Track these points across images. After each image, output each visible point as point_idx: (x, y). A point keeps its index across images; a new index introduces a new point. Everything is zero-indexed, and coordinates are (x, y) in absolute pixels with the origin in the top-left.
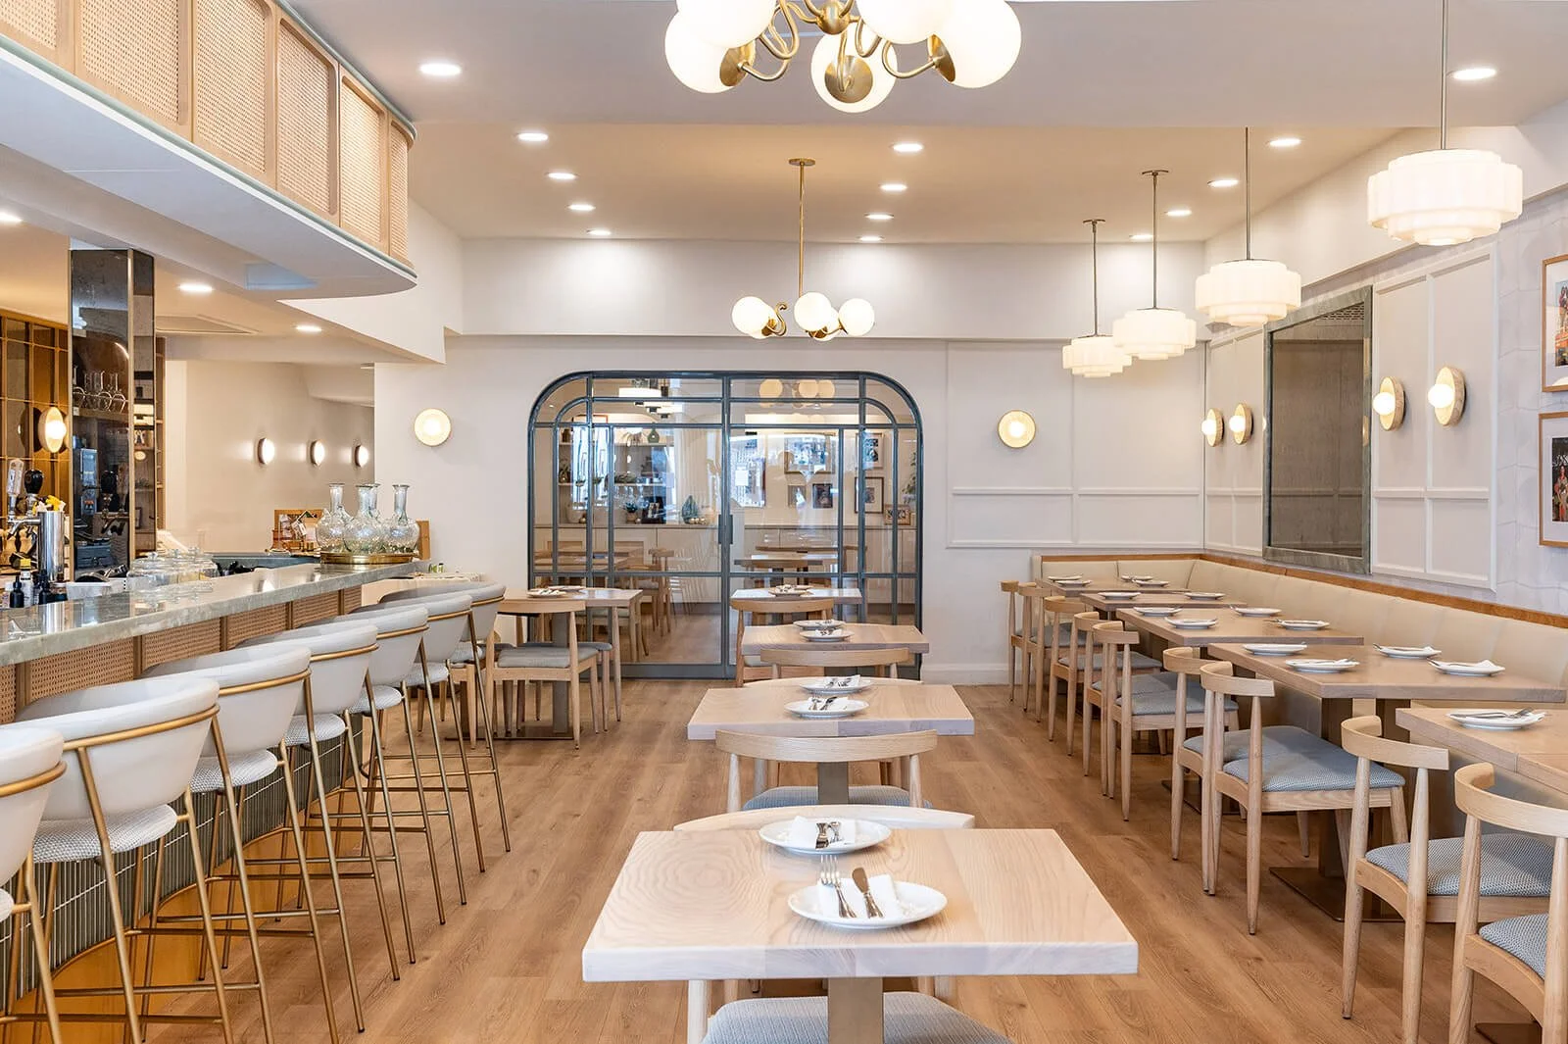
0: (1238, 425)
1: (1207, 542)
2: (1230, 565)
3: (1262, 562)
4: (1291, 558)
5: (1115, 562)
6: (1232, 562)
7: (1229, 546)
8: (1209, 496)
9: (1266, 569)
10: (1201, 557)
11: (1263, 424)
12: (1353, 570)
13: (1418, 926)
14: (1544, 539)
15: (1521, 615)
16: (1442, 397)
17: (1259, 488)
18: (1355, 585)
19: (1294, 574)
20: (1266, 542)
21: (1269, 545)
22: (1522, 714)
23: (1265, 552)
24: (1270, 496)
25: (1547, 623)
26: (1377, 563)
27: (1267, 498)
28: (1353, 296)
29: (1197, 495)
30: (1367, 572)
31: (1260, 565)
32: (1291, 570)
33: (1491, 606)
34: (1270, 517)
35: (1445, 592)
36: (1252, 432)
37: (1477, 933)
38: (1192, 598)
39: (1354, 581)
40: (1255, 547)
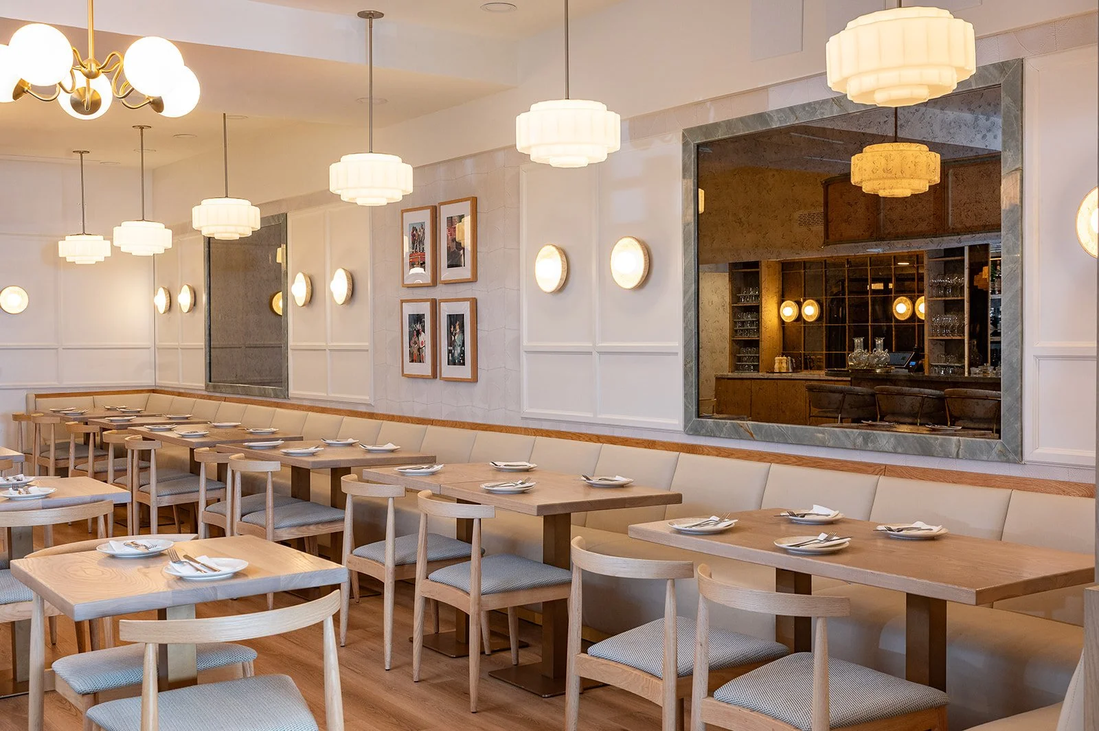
0: (184, 299)
1: (157, 381)
2: (178, 396)
3: (204, 393)
4: (229, 390)
5: (92, 397)
6: (180, 394)
7: (177, 383)
8: (158, 348)
9: (210, 398)
10: (154, 391)
11: (203, 298)
12: (277, 396)
13: (391, 582)
14: (405, 373)
15: (392, 418)
16: (338, 287)
17: (201, 342)
18: (278, 405)
19: (231, 400)
20: (208, 380)
21: (210, 382)
22: (432, 467)
23: (207, 386)
24: (210, 348)
25: (408, 422)
26: (293, 391)
27: (208, 349)
28: (273, 218)
29: (149, 348)
30: (286, 397)
31: (203, 395)
32: (228, 398)
33: (373, 414)
34: (210, 363)
35: (341, 407)
36: (194, 305)
37: (427, 578)
38: (170, 418)
39: (278, 403)
40: (198, 381)
